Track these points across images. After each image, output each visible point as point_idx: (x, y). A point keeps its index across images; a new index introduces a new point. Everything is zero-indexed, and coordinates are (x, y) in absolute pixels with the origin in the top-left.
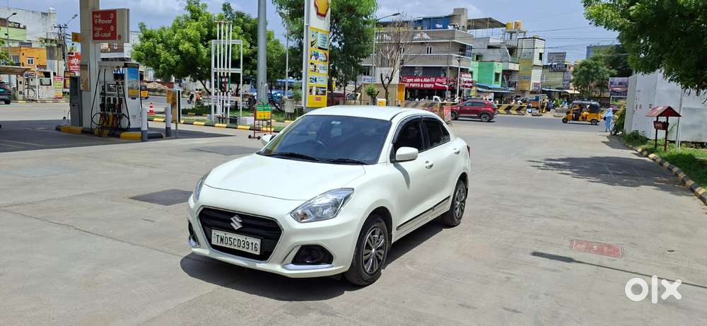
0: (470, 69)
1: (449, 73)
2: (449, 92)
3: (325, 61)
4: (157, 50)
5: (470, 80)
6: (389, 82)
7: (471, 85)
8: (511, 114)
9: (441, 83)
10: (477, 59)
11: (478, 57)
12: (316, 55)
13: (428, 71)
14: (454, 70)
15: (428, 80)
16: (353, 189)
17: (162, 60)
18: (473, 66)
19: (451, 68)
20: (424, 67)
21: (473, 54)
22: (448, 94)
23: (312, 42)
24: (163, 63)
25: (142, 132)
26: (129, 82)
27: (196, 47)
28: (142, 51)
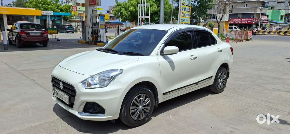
0: (267, 14)
1: (255, 16)
2: (255, 25)
3: (189, 11)
4: (122, 10)
5: (267, 19)
6: (220, 20)
7: (267, 21)
8: (287, 35)
9: (251, 21)
10: (271, 9)
11: (272, 8)
12: (185, 9)
13: (244, 15)
14: (258, 14)
15: (244, 20)
16: (123, 70)
17: (123, 15)
18: (269, 12)
19: (257, 14)
20: (242, 14)
21: (269, 7)
22: (254, 26)
23: (183, 3)
24: (124, 16)
25: (104, 42)
26: (101, 22)
27: (135, 8)
28: (116, 11)
